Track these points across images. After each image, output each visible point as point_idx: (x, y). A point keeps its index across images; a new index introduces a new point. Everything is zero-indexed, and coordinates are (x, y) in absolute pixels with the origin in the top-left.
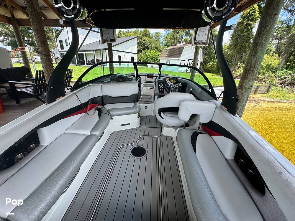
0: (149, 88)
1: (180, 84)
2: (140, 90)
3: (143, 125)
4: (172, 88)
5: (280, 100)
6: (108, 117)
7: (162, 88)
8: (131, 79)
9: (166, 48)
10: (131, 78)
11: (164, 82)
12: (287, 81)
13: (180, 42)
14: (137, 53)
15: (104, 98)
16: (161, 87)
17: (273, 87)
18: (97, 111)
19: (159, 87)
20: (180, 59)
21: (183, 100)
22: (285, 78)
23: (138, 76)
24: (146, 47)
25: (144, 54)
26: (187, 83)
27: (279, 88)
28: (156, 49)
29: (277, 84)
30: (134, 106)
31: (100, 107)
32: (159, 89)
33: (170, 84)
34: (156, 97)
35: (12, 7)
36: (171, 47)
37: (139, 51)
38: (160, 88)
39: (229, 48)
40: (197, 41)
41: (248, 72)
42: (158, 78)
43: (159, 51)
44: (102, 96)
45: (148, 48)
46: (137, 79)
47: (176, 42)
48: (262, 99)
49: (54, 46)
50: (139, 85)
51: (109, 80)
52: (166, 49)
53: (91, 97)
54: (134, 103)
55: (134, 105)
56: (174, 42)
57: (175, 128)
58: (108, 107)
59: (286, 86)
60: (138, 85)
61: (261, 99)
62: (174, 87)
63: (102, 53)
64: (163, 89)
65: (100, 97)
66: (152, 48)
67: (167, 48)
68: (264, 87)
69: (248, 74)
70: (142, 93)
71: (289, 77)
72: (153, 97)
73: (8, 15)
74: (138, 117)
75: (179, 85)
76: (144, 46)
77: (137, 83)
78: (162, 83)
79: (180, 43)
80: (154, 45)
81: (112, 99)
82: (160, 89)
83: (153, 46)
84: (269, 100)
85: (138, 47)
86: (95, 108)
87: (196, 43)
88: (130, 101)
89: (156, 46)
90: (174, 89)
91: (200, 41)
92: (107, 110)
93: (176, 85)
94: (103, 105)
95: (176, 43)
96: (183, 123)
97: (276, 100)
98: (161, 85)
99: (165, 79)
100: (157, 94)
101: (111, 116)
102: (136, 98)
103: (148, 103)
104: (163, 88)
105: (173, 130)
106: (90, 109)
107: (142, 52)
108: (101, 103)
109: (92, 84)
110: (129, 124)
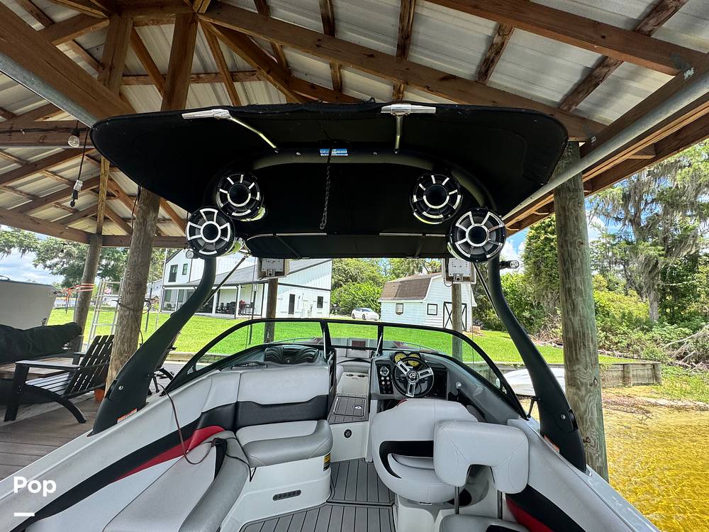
0: (356, 374)
1: (430, 370)
2: (333, 382)
3: (339, 497)
4: (412, 379)
5: (701, 404)
6: (242, 468)
7: (388, 378)
8: (313, 356)
9: (394, 279)
10: (313, 353)
11: (390, 364)
12: (691, 351)
13: (421, 268)
14: (330, 289)
15: (240, 410)
16: (385, 377)
17: (661, 366)
18: (214, 449)
19: (380, 376)
20: (425, 301)
21: (441, 422)
22: (681, 344)
23: (331, 348)
24: (351, 277)
25: (345, 290)
26: (446, 368)
27: (681, 370)
28: (371, 282)
29: (670, 360)
30: (315, 431)
31: (224, 435)
32: (380, 382)
33: (406, 370)
34: (374, 403)
35: (106, 218)
36: (403, 279)
37: (336, 286)
38: (383, 378)
39: (525, 280)
40: (452, 275)
41: (575, 346)
42: (376, 352)
43: (378, 284)
44: (237, 404)
45: (354, 279)
46: (328, 357)
47: (412, 268)
48: (653, 401)
49: (156, 275)
50: (333, 369)
51: (261, 360)
52: (393, 281)
53: (207, 408)
54: (315, 423)
55: (318, 429)
56: (409, 269)
57: (434, 508)
58: (247, 435)
59: (694, 364)
60: (328, 373)
61: (649, 400)
62: (416, 379)
63: (255, 292)
64: (391, 383)
65: (230, 407)
66: (362, 279)
67: (396, 280)
68: (640, 367)
69: (576, 350)
70: (339, 391)
71: (688, 343)
72: (366, 401)
73: (92, 230)
74: (326, 468)
75: (427, 372)
76: (347, 275)
77: (328, 368)
78: (388, 366)
79: (420, 271)
80: (367, 273)
81: (261, 409)
82: (383, 383)
83: (364, 276)
84: (672, 403)
85: (333, 277)
86: (211, 439)
87: (449, 279)
88: (306, 417)
89: (372, 275)
90: (417, 384)
91: (458, 275)
92: (243, 444)
93: (419, 373)
94: (235, 428)
95: (413, 271)
96: (451, 493)
97: (689, 403)
98: (385, 373)
99: (392, 358)
100: (376, 395)
101: (251, 466)
102: (321, 409)
103: (355, 419)
104: (389, 380)
105: (426, 514)
106: (198, 443)
107: (341, 286)
108: (229, 423)
109: (218, 371)
110: (298, 493)
